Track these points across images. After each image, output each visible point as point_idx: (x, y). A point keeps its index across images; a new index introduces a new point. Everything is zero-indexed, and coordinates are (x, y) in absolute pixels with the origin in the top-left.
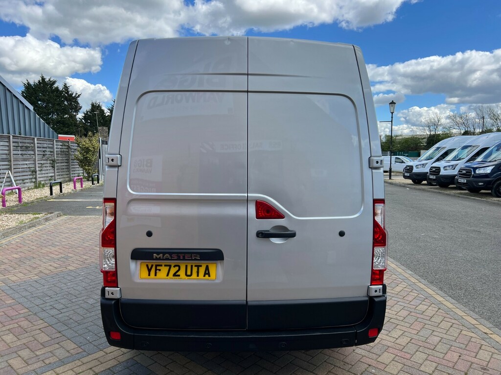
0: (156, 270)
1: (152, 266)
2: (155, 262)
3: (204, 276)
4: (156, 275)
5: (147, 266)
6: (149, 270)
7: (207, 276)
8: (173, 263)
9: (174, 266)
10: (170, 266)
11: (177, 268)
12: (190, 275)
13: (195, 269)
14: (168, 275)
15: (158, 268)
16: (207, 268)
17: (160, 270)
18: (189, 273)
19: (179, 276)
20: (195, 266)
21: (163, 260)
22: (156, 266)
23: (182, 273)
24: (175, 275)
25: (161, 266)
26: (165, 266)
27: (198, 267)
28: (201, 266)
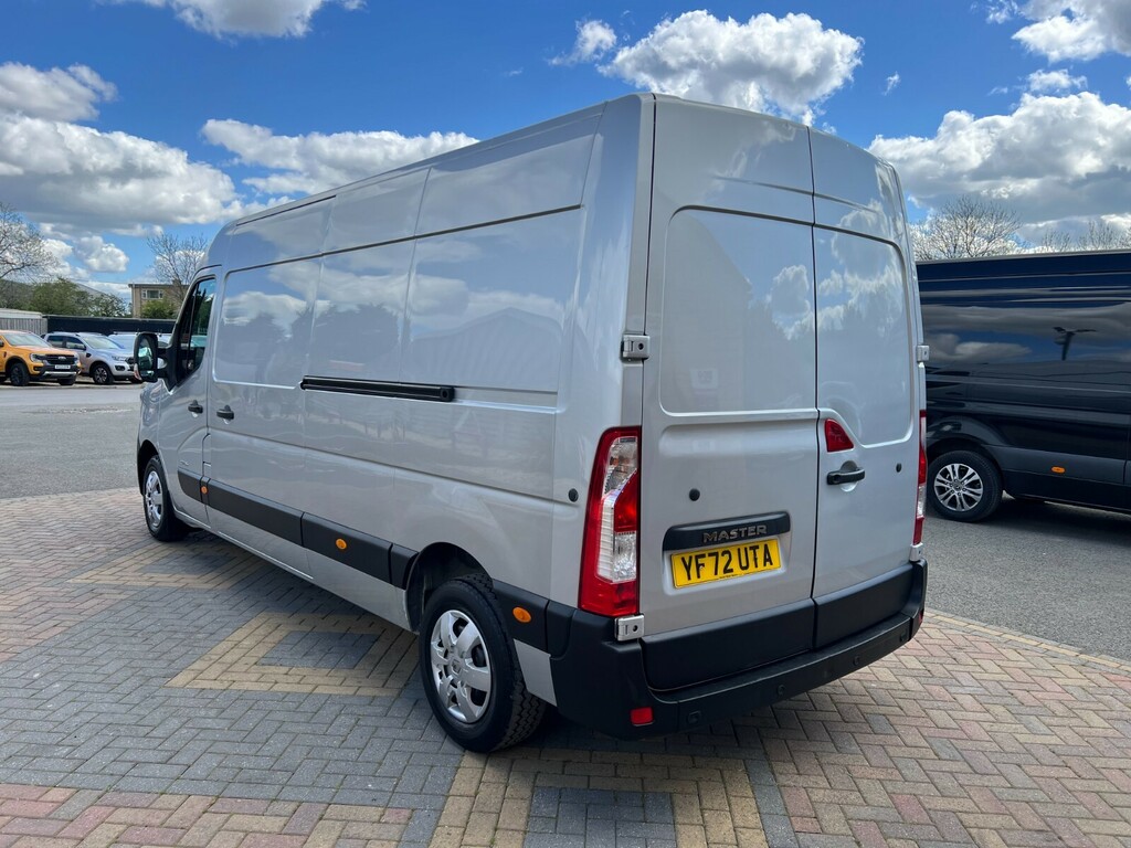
0: (698, 566)
1: (691, 558)
2: (694, 552)
3: (765, 565)
4: (699, 577)
5: (683, 559)
6: (688, 568)
7: (768, 563)
8: (719, 548)
9: (723, 555)
10: (716, 554)
11: (727, 556)
12: (746, 568)
13: (751, 553)
14: (716, 574)
15: (700, 561)
16: (766, 551)
17: (703, 565)
18: (744, 564)
19: (731, 570)
20: (751, 548)
21: (718, 542)
22: (697, 557)
23: (734, 565)
24: (726, 570)
25: (703, 556)
26: (710, 555)
27: (754, 548)
28: (757, 547)
